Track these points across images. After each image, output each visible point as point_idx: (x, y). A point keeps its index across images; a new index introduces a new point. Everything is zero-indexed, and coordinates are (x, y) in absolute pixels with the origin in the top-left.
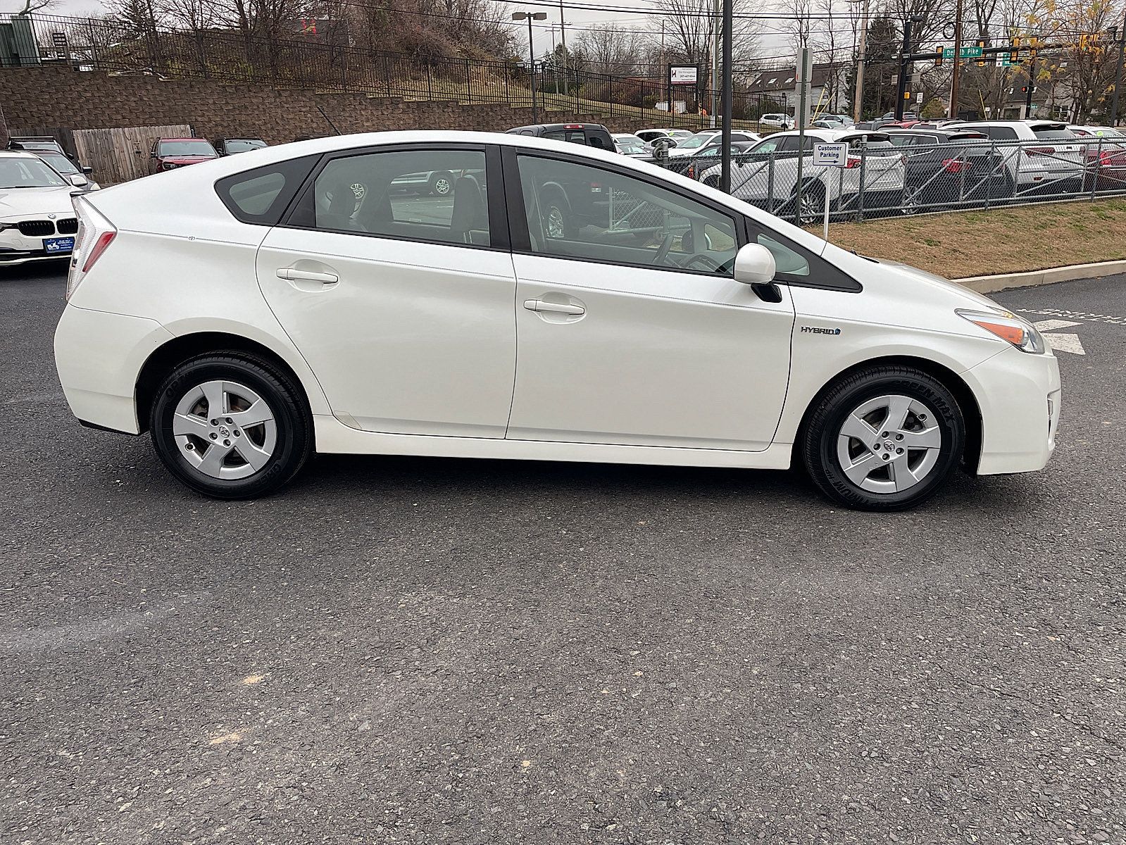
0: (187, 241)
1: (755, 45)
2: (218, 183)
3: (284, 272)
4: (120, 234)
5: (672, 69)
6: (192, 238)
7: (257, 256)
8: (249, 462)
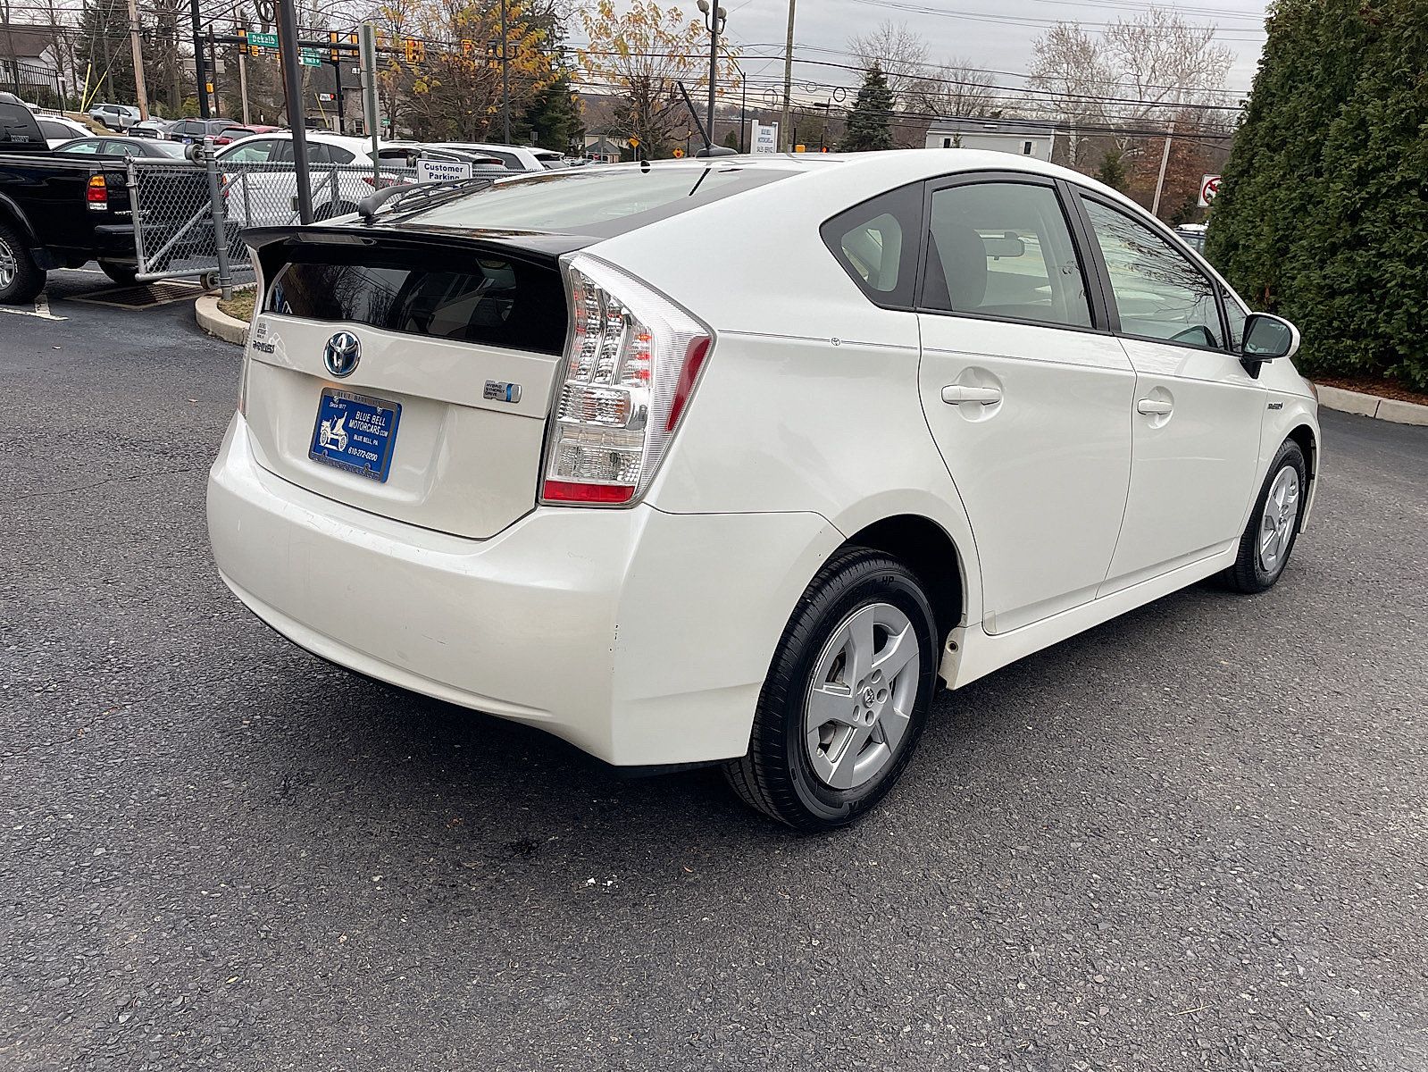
0: (829, 349)
3: (952, 392)
4: (722, 340)
6: (835, 340)
7: (919, 367)
8: (885, 740)
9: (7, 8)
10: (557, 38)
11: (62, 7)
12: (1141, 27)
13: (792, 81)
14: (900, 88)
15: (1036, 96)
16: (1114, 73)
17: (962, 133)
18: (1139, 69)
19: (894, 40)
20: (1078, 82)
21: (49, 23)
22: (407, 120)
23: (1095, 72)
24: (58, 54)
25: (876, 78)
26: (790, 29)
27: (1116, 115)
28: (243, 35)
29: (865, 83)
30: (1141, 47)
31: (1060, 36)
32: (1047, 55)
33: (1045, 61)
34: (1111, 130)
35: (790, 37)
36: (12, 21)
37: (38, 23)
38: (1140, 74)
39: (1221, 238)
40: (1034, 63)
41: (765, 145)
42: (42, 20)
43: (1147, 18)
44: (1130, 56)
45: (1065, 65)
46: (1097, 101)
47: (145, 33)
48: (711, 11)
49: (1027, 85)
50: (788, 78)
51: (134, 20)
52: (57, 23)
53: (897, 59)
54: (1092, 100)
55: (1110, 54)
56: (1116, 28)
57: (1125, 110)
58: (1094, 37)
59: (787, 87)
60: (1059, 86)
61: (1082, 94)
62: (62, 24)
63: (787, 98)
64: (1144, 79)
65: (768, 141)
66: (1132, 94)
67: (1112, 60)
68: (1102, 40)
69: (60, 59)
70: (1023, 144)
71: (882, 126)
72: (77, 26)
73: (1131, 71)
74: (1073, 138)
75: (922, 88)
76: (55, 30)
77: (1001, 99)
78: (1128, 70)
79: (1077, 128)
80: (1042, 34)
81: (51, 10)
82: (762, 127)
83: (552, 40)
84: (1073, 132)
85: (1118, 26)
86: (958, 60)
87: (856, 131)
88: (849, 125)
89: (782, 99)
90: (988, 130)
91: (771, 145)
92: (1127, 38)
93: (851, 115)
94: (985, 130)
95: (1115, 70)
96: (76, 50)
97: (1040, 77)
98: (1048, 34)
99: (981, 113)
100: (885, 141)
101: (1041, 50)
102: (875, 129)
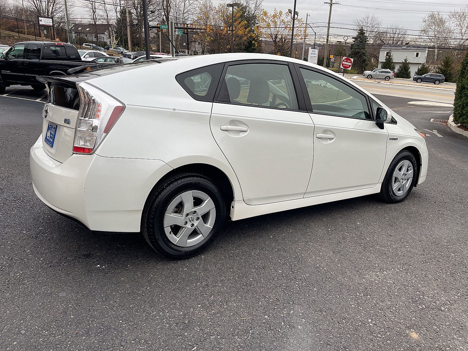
0: (171, 112)
1: (71, 12)
2: (178, 76)
3: (224, 127)
4: (128, 107)
5: (39, 18)
6: (174, 109)
7: (210, 119)
8: (202, 234)
9: (96, 19)
10: (256, 23)
11: (111, 18)
12: (463, 13)
13: (329, 34)
14: (371, 35)
15: (423, 37)
16: (452, 29)
17: (392, 50)
18: (462, 27)
19: (370, 19)
20: (439, 32)
21: (107, 23)
22: (208, 51)
23: (445, 28)
24: (109, 32)
25: (362, 32)
26: (330, 17)
27: (453, 43)
28: (159, 26)
29: (358, 34)
30: (463, 20)
31: (432, 16)
32: (427, 23)
33: (426, 25)
34: (451, 49)
35: (329, 20)
36: (97, 23)
37: (104, 23)
38: (462, 29)
39: (460, 85)
40: (423, 26)
41: (313, 55)
42: (105, 23)
43: (465, 9)
44: (458, 23)
45: (434, 26)
46: (446, 38)
47: (132, 25)
48: (293, 12)
49: (419, 33)
50: (328, 33)
51: (128, 22)
52: (109, 23)
53: (371, 26)
54: (444, 38)
55: (451, 22)
56: (453, 13)
57: (456, 41)
58: (445, 17)
59: (328, 36)
60: (431, 33)
61: (440, 36)
62: (111, 24)
63: (327, 40)
64: (463, 31)
65: (315, 54)
66: (459, 36)
67: (452, 24)
68: (448, 17)
69: (110, 34)
70: (415, 54)
71: (363, 48)
72: (115, 24)
73: (458, 28)
74: (436, 51)
75: (380, 35)
76: (108, 25)
77: (408, 39)
78: (457, 28)
79: (438, 48)
80: (426, 16)
81: (108, 19)
82: (312, 50)
83: (255, 24)
84: (436, 49)
85: (454, 13)
86: (394, 25)
87: (354, 50)
88: (352, 48)
89: (326, 40)
90: (403, 49)
91: (316, 55)
92: (457, 16)
93: (352, 45)
94: (401, 49)
95: (452, 27)
96: (115, 31)
97: (424, 31)
98: (428, 16)
99: (402, 43)
100: (364, 53)
101: (425, 21)
102: (360, 49)
